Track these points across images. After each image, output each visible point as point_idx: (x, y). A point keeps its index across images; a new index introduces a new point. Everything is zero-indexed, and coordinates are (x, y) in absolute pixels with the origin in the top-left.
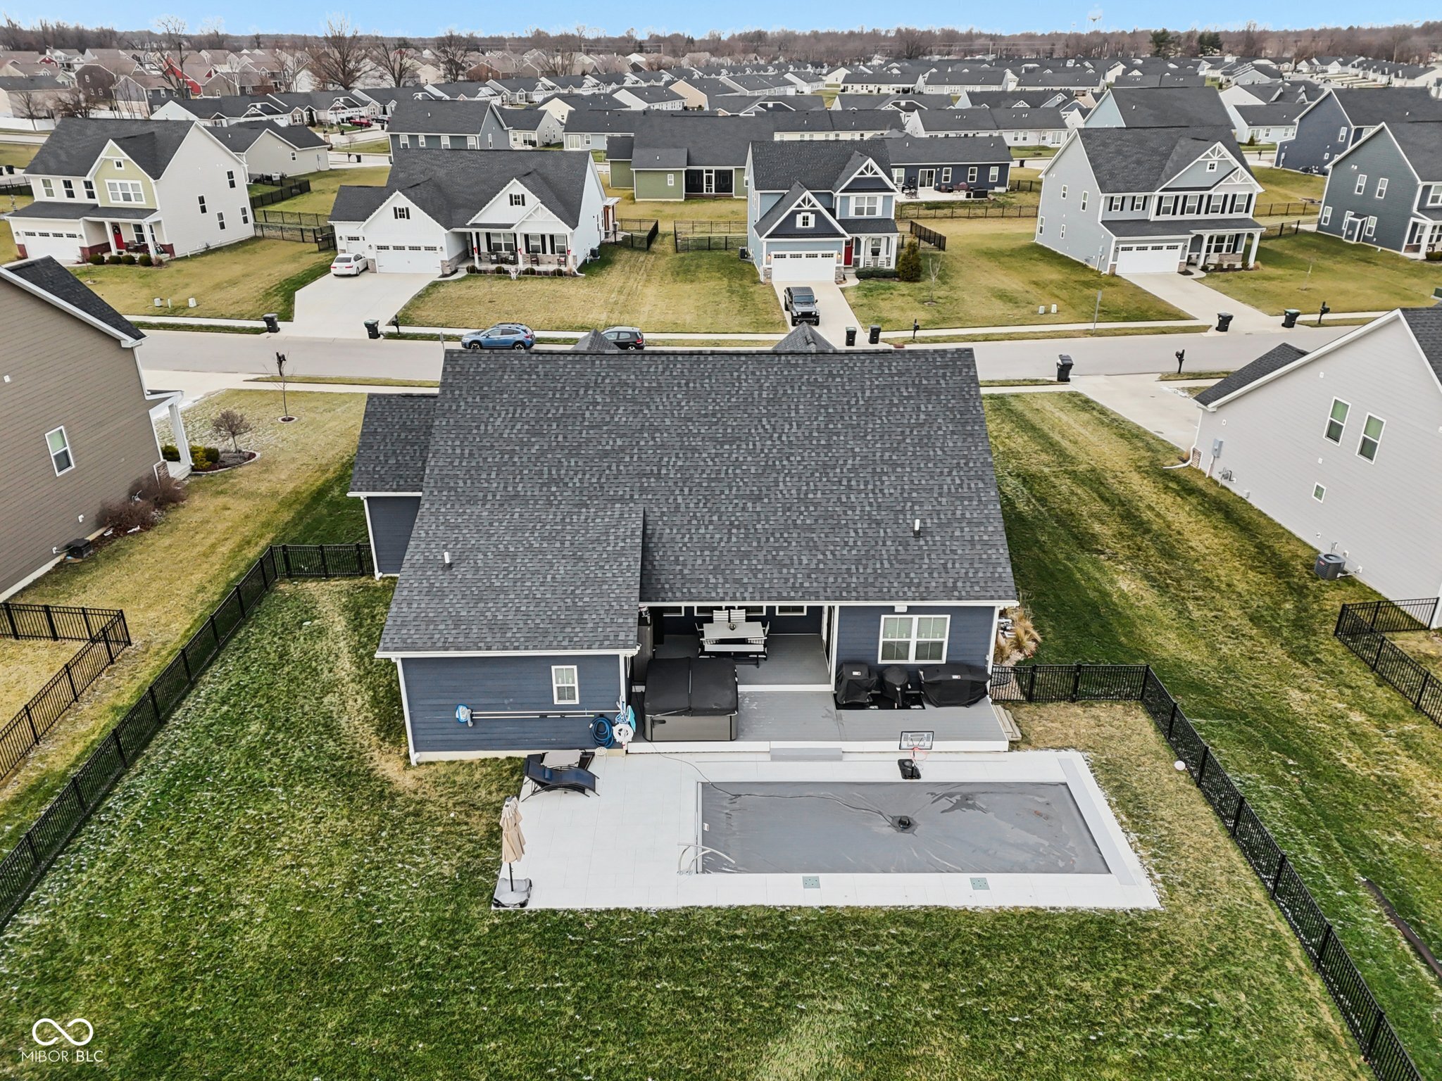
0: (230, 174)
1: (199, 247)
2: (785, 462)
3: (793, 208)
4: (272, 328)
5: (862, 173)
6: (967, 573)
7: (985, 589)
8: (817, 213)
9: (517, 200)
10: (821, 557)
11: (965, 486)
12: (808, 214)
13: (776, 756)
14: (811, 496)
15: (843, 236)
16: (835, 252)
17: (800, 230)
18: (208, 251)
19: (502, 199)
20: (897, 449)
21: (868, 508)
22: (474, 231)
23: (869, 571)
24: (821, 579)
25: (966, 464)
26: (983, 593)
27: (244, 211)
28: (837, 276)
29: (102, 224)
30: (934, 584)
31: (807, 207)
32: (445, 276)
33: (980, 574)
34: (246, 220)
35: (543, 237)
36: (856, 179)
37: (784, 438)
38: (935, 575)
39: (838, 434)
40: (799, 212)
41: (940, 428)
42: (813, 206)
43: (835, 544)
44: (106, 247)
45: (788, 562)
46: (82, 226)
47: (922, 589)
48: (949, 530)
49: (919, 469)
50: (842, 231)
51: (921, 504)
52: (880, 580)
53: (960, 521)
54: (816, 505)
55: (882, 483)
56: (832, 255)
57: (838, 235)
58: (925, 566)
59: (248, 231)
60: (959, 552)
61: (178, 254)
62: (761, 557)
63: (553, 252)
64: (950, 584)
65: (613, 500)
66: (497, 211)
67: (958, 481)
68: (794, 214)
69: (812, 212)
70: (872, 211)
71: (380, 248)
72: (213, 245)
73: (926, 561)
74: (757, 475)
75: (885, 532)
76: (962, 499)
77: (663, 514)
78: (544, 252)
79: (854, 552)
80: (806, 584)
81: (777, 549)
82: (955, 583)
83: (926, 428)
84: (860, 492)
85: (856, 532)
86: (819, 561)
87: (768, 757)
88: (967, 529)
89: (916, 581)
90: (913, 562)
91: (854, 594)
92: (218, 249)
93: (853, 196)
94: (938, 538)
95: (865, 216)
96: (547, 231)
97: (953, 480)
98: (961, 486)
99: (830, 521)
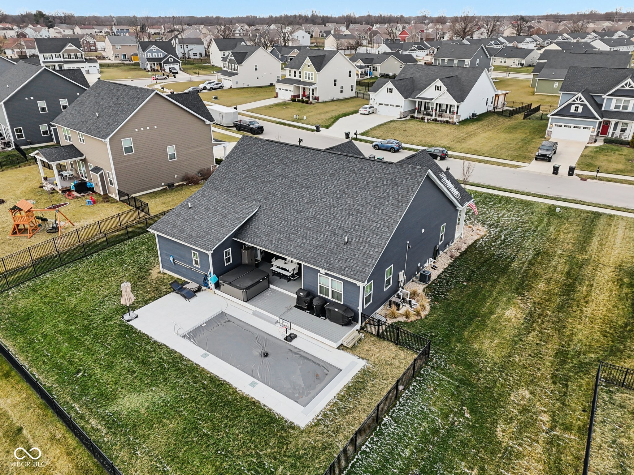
0: (350, 72)
1: (330, 98)
2: (319, 201)
3: (570, 101)
4: (318, 130)
5: (623, 87)
6: (353, 265)
7: (355, 274)
8: (585, 106)
9: (438, 88)
10: (305, 241)
11: (380, 229)
12: (579, 106)
13: (255, 314)
14: (319, 216)
15: (597, 119)
16: (592, 127)
17: (572, 113)
18: (333, 100)
19: (432, 88)
20: (364, 206)
21: (335, 227)
22: (417, 100)
23: (318, 252)
24: (299, 250)
25: (387, 220)
26: (353, 276)
27: (352, 86)
28: (590, 139)
29: (299, 87)
30: (337, 266)
31: (578, 102)
32: (400, 118)
33: (358, 268)
34: (352, 90)
35: (447, 105)
36: (618, 90)
37: (325, 191)
38: (340, 262)
39: (346, 194)
40: (574, 104)
41: (388, 201)
42: (583, 101)
43: (313, 238)
44: (298, 96)
45: (292, 239)
46: (293, 87)
47: (331, 266)
48: (359, 245)
49: (367, 216)
50: (597, 116)
51: (356, 231)
52: (319, 257)
53: (366, 243)
54: (318, 220)
55: (349, 218)
56: (590, 129)
57: (595, 118)
58: (339, 257)
59: (353, 94)
60: (357, 256)
61: (320, 100)
62: (285, 235)
63: (450, 113)
64: (343, 268)
65: (254, 200)
66: (429, 93)
67: (378, 226)
68: (570, 105)
69: (581, 105)
70: (625, 107)
71: (380, 104)
72: (336, 98)
73: (341, 255)
74: (307, 203)
75: (335, 239)
76: (374, 234)
77: (266, 209)
78: (446, 112)
79: (318, 243)
80: (292, 250)
81: (292, 233)
82: (345, 268)
83: (382, 200)
84: (337, 219)
85: (324, 236)
86: (303, 243)
87: (251, 312)
88: (367, 247)
89: (332, 262)
90: (336, 254)
91: (306, 259)
92: (337, 100)
93: (615, 99)
94: (352, 247)
95: (621, 110)
96: (449, 103)
97: (377, 225)
98: (378, 228)
99: (318, 228)
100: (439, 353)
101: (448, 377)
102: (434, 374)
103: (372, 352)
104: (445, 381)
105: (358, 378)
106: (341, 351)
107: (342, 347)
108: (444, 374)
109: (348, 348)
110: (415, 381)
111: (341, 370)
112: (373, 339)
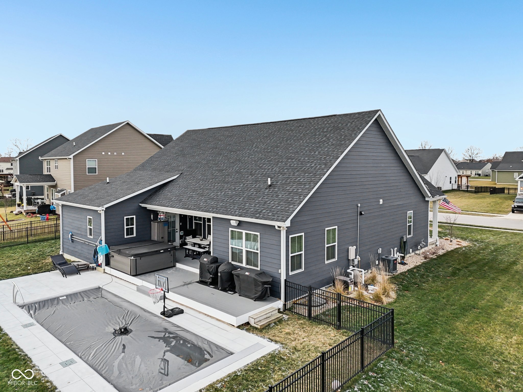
2: (246, 158)
6: (273, 206)
7: (274, 215)
11: (314, 167)
14: (242, 170)
20: (298, 152)
23: (231, 201)
24: (209, 202)
25: (325, 158)
26: (270, 217)
30: (252, 210)
33: (279, 207)
38: (257, 206)
41: (328, 143)
45: (205, 194)
47: (245, 211)
48: (285, 186)
49: (299, 160)
51: (284, 175)
52: (231, 205)
53: (295, 182)
54: (240, 173)
58: (257, 201)
60: (280, 196)
62: (198, 192)
64: (259, 211)
73: (260, 199)
74: (232, 162)
75: (256, 185)
76: (306, 173)
77: (186, 175)
79: (234, 193)
80: (201, 204)
82: (262, 210)
83: (320, 144)
84: (263, 169)
85: (244, 185)
86: (217, 195)
87: (136, 288)
88: (295, 186)
89: (246, 207)
91: (214, 210)
94: (276, 189)
97: (311, 165)
99: (238, 180)
100: (413, 344)
101: (434, 378)
102: (404, 371)
103: (296, 336)
104: (427, 383)
105: (257, 365)
106: (244, 332)
107: (246, 326)
108: (424, 373)
109: (256, 328)
110: (366, 379)
111: (232, 354)
112: (302, 322)
